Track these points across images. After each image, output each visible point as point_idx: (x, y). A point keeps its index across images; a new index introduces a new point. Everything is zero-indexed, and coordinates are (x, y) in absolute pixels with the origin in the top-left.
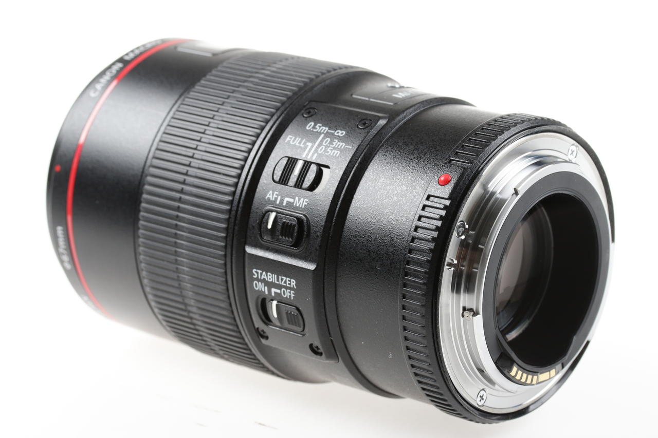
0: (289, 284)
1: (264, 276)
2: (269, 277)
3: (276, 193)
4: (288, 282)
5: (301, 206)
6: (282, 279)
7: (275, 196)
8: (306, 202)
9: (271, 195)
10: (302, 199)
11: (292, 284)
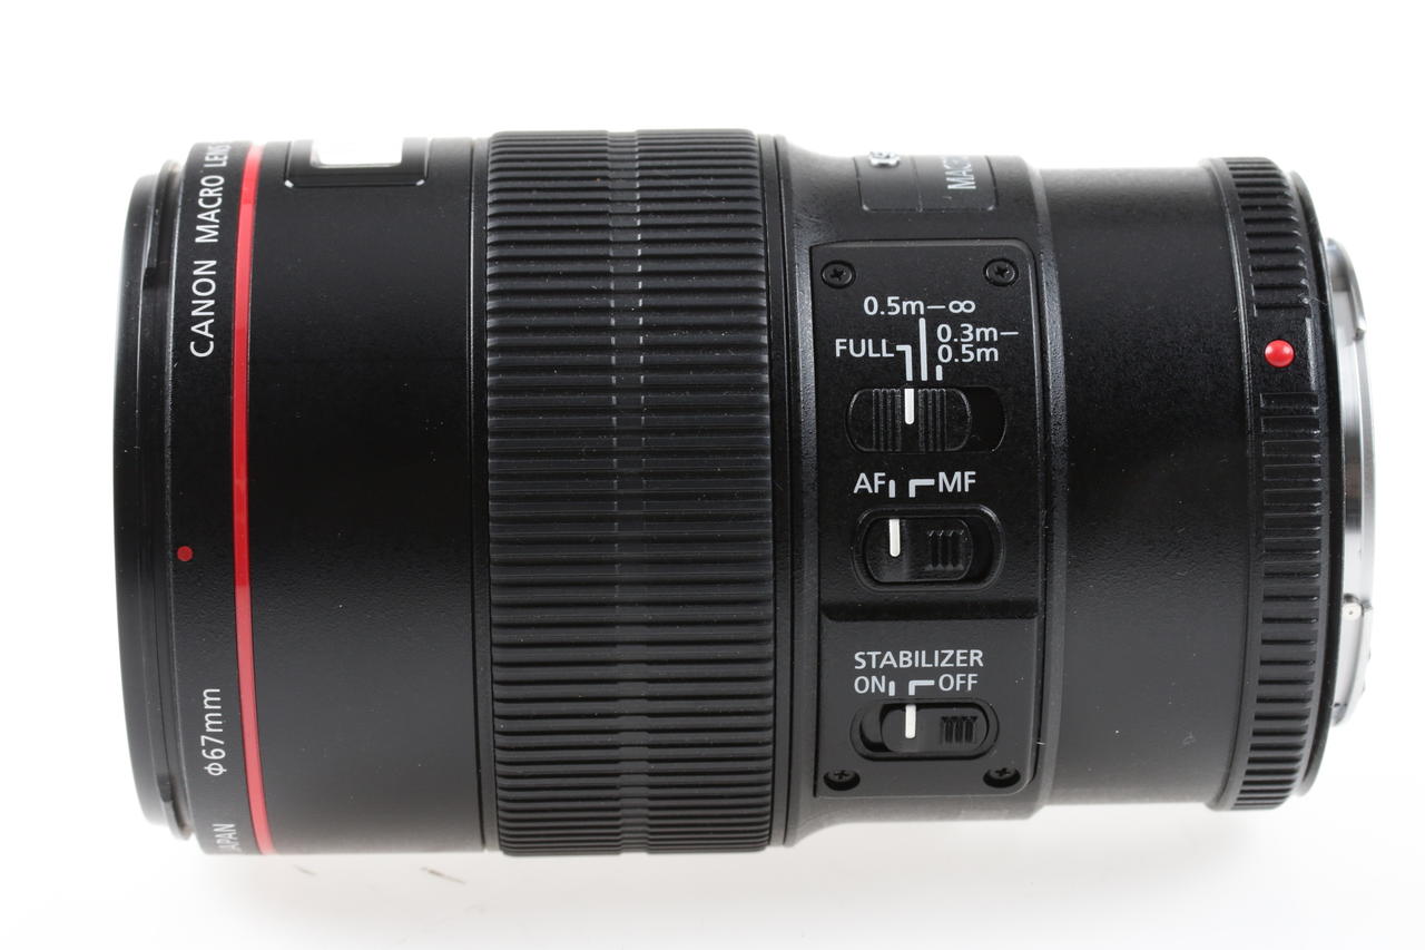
0: (962, 661)
1: (889, 659)
2: (902, 659)
3: (877, 475)
4: (959, 658)
5: (959, 489)
6: (942, 657)
7: (877, 483)
8: (970, 477)
9: (866, 481)
10: (958, 475)
11: (972, 658)
